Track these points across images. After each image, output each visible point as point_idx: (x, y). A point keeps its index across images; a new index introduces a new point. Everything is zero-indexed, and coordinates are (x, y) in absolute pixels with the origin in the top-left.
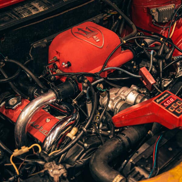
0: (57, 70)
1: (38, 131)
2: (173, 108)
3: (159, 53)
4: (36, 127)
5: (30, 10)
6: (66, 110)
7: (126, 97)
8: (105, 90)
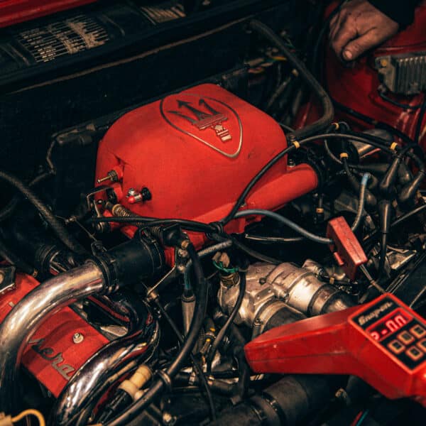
0: (116, 206)
1: (48, 364)
2: (399, 343)
3: (385, 183)
4: (44, 353)
5: (63, 39)
6: (128, 315)
7: (288, 291)
8: (232, 270)
